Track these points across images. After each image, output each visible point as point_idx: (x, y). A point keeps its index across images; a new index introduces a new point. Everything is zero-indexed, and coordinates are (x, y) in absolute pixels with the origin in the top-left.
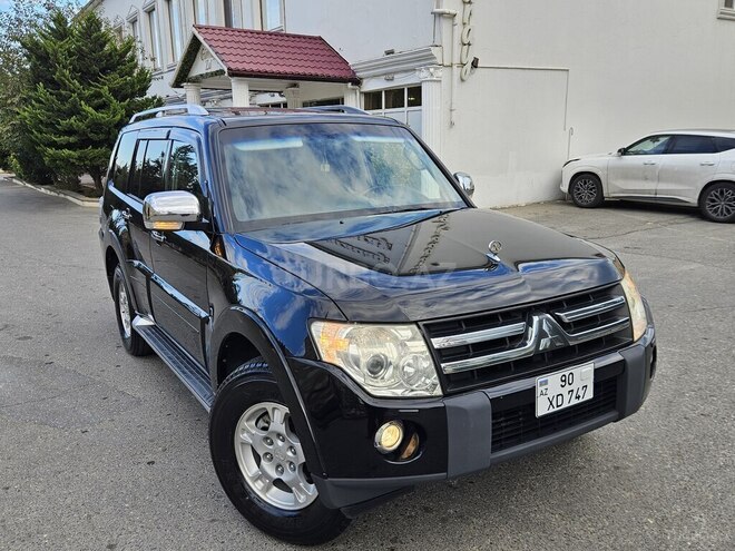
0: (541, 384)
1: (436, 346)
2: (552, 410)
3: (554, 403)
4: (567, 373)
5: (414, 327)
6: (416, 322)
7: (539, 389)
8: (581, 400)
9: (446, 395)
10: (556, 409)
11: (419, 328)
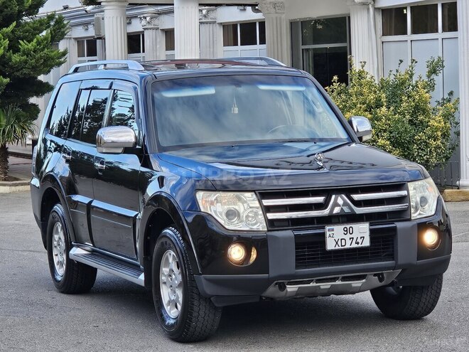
0: (329, 230)
1: (265, 204)
2: (337, 248)
3: (339, 243)
4: (348, 226)
5: (253, 193)
6: (254, 191)
7: (328, 234)
8: (360, 245)
9: (268, 231)
10: (341, 247)
11: (256, 194)
